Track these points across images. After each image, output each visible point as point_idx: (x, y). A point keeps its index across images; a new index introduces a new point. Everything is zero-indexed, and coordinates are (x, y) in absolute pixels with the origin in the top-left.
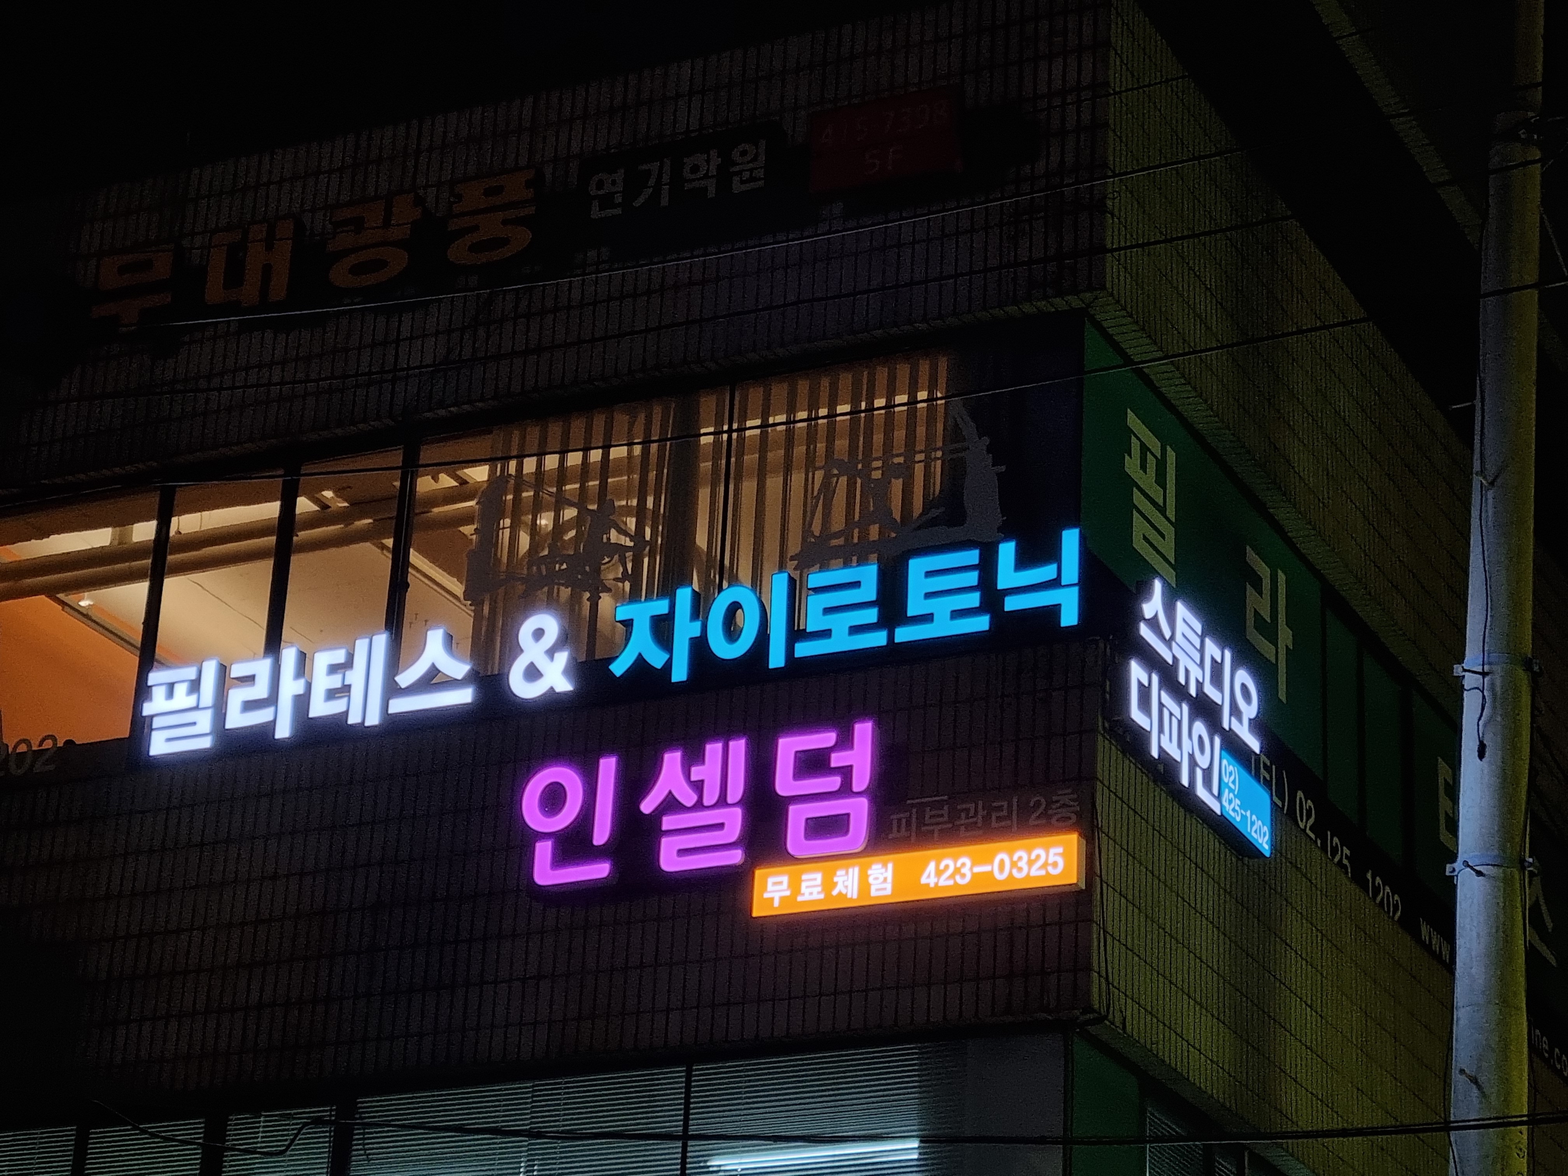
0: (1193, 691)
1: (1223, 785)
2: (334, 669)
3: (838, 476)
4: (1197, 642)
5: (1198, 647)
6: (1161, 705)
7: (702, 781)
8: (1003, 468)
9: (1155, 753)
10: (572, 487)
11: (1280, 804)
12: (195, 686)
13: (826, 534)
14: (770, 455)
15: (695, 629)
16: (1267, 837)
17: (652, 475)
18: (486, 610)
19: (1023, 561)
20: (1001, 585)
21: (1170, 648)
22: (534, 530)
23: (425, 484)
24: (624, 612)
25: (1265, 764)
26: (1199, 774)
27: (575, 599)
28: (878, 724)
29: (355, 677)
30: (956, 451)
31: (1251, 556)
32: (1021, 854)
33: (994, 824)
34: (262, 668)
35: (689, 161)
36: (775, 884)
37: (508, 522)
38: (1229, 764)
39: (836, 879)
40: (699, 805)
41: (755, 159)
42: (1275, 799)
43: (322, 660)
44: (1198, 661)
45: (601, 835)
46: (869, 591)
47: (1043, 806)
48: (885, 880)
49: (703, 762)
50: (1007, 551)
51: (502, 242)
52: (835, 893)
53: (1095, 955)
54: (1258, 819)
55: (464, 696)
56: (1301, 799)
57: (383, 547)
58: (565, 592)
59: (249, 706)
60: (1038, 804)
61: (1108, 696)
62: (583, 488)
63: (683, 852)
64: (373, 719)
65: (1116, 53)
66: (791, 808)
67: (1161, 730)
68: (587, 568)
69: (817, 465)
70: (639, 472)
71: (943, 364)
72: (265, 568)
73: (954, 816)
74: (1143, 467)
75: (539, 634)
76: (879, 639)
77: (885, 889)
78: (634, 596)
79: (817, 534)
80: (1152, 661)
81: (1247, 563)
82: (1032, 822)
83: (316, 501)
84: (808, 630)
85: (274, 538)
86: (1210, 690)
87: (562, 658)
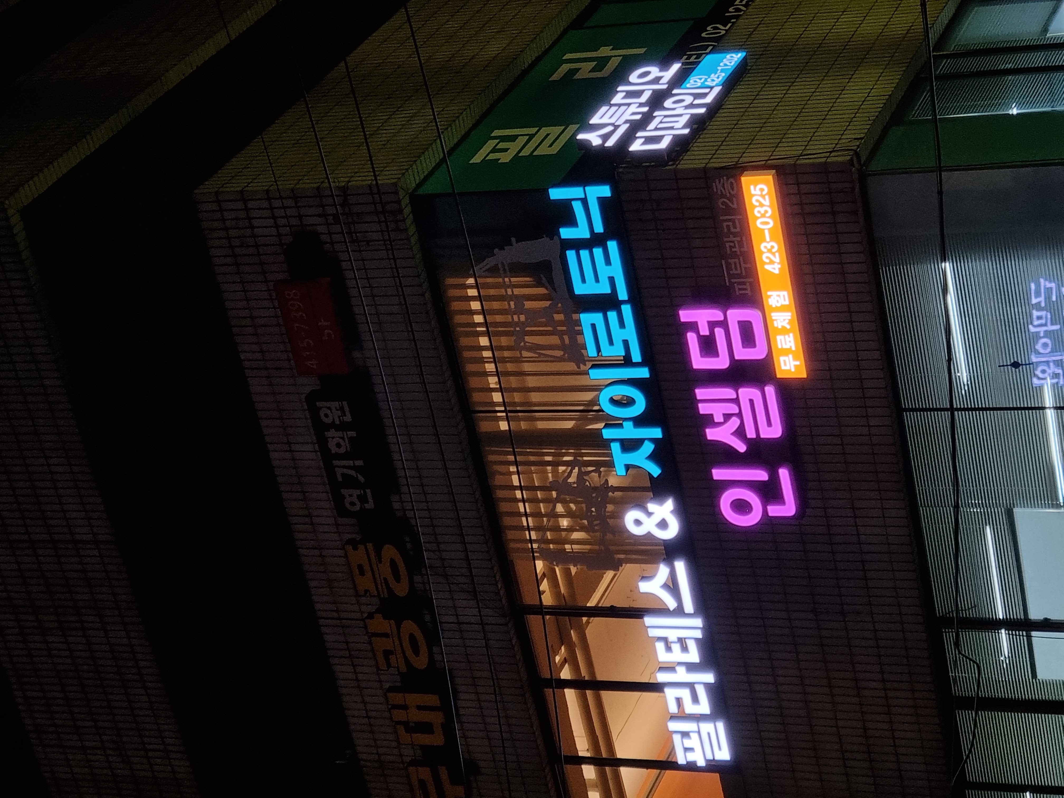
0: (645, 109)
1: (703, 86)
2: (669, 649)
3: (525, 342)
4: (614, 109)
5: (617, 108)
6: (656, 129)
7: (724, 415)
8: (513, 240)
9: (686, 131)
10: (543, 508)
11: (710, 48)
12: (685, 734)
13: (562, 347)
14: (513, 386)
15: (628, 425)
16: (734, 55)
17: (532, 458)
18: (622, 556)
19: (572, 222)
20: (587, 235)
21: (619, 126)
22: (570, 530)
23: (548, 599)
24: (620, 470)
25: (687, 59)
26: (697, 102)
27: (614, 501)
28: (680, 306)
29: (673, 635)
30: (504, 270)
31: (555, 77)
32: (757, 212)
33: (738, 230)
34: (671, 694)
35: (334, 450)
36: (785, 365)
37: (567, 547)
38: (689, 82)
39: (780, 327)
40: (740, 415)
41: (329, 408)
42: (708, 51)
43: (663, 656)
44: (626, 107)
45: (761, 475)
46: (596, 318)
47: (725, 200)
48: (779, 296)
49: (712, 415)
50: (566, 233)
51: (393, 563)
52: (788, 327)
53: (818, 161)
54: (722, 62)
55: (680, 566)
56: (706, 34)
57: (588, 622)
58: (610, 508)
59: (695, 699)
60: (723, 203)
61: (653, 164)
62: (543, 501)
63: (769, 424)
64: (698, 622)
65: (247, 186)
66: (736, 358)
67: (672, 128)
68: (594, 495)
69: (519, 356)
70: (530, 467)
71: (450, 281)
72: (607, 696)
73: (734, 255)
74: (506, 150)
75: (638, 522)
76: (627, 310)
77: (784, 296)
78: (610, 465)
79: (562, 353)
80: (629, 137)
81: (561, 79)
82: (735, 206)
83: (562, 666)
84: (624, 354)
85: (587, 691)
86: (644, 98)
87: (651, 507)
